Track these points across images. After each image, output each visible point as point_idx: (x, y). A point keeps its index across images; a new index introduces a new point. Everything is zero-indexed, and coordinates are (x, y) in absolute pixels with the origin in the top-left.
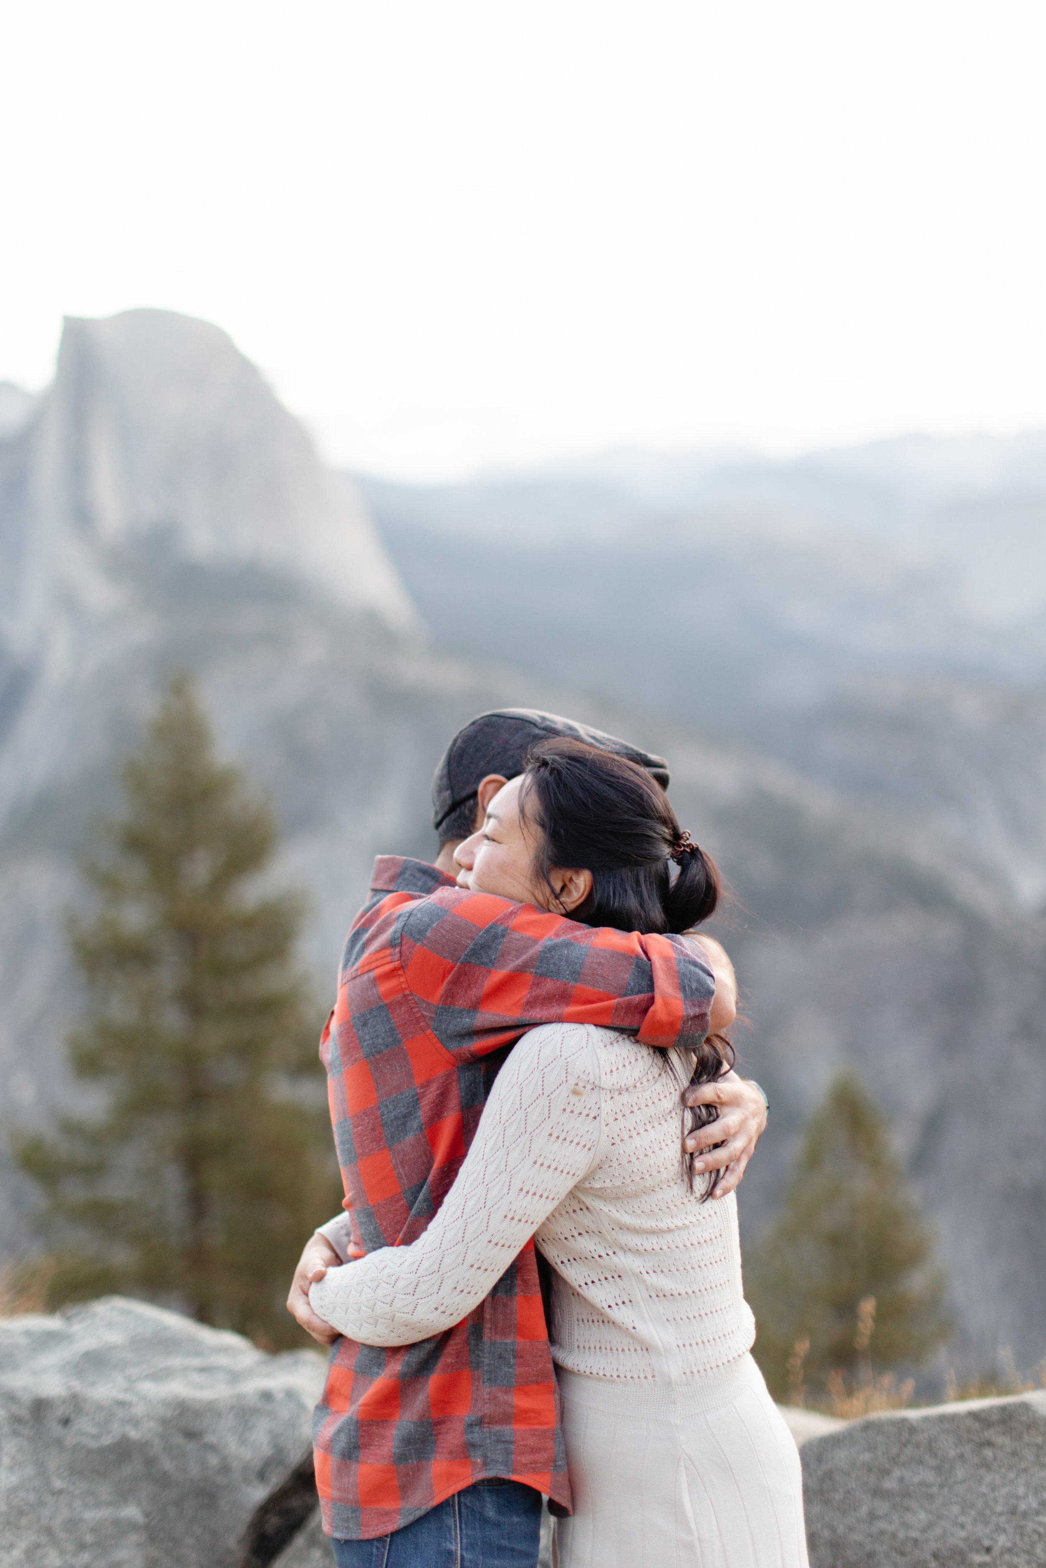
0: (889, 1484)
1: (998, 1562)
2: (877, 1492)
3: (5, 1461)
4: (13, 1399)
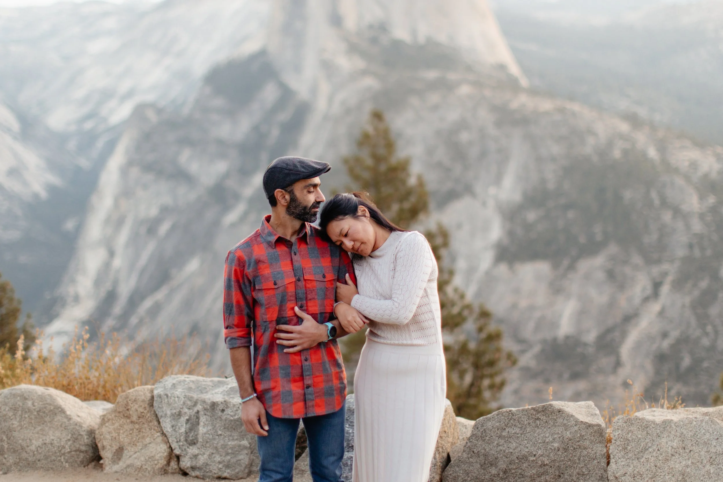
0: (504, 434)
1: (538, 459)
2: (500, 437)
3: (202, 424)
4: (204, 402)
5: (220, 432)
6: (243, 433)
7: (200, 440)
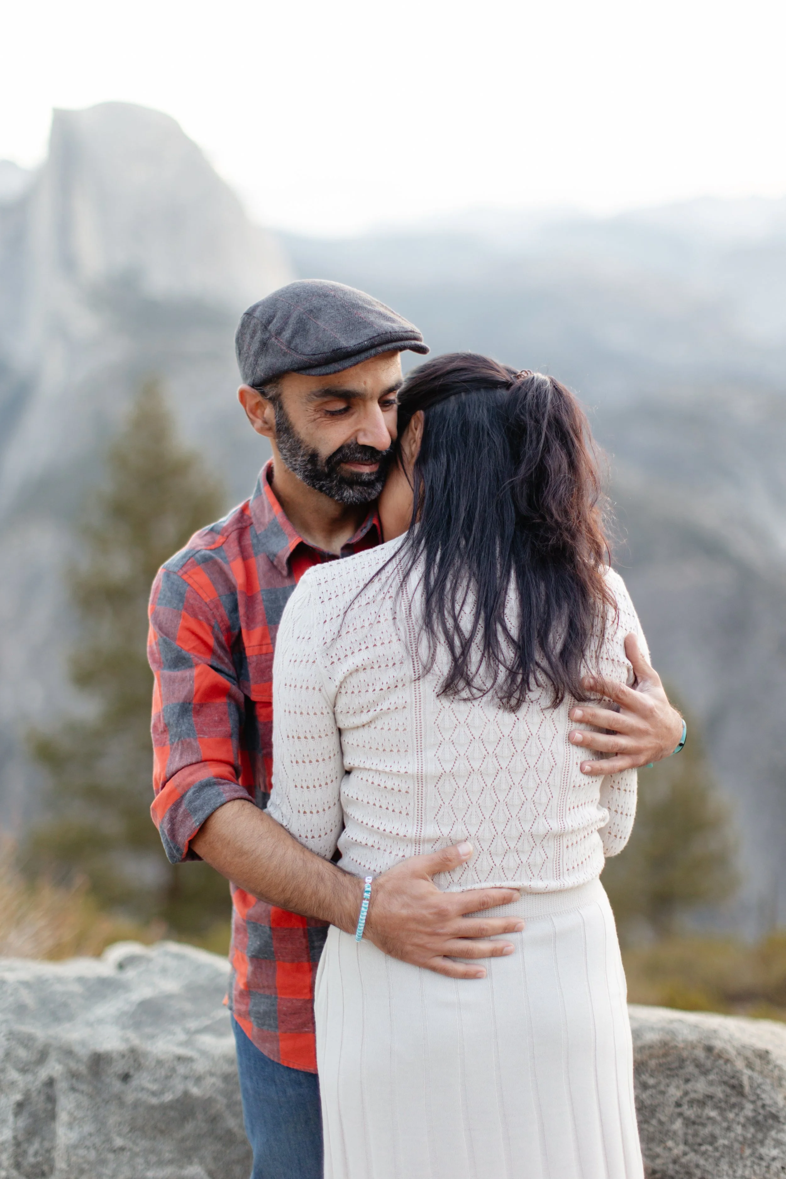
3: (63, 1117)
4: (68, 1053)
5: (119, 1142)
6: (188, 1144)
7: (61, 1164)
